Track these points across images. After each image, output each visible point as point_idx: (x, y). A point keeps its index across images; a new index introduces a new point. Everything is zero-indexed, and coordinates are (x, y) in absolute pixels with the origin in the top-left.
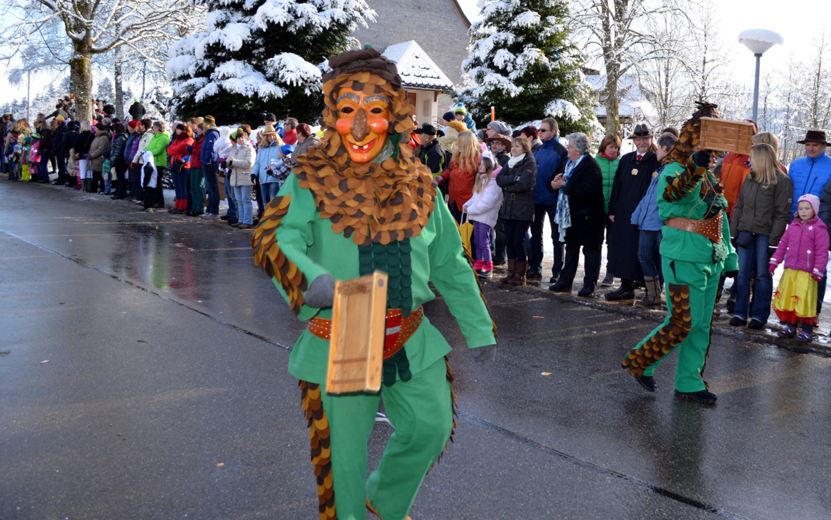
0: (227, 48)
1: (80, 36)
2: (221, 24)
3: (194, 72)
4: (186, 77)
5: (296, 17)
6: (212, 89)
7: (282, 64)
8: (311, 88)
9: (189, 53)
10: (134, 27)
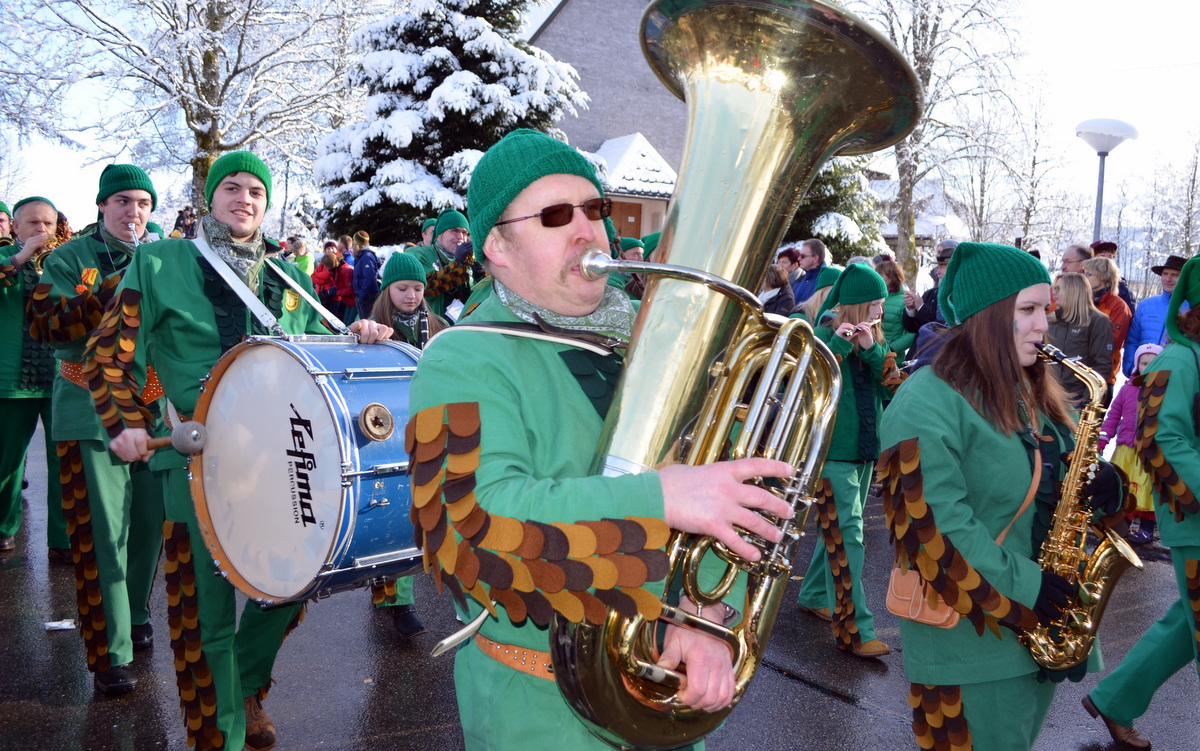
0: (392, 144)
1: (205, 128)
2: (385, 113)
3: (350, 176)
4: (339, 182)
5: (483, 102)
6: (372, 198)
7: (463, 165)
9: (343, 149)
10: (273, 115)
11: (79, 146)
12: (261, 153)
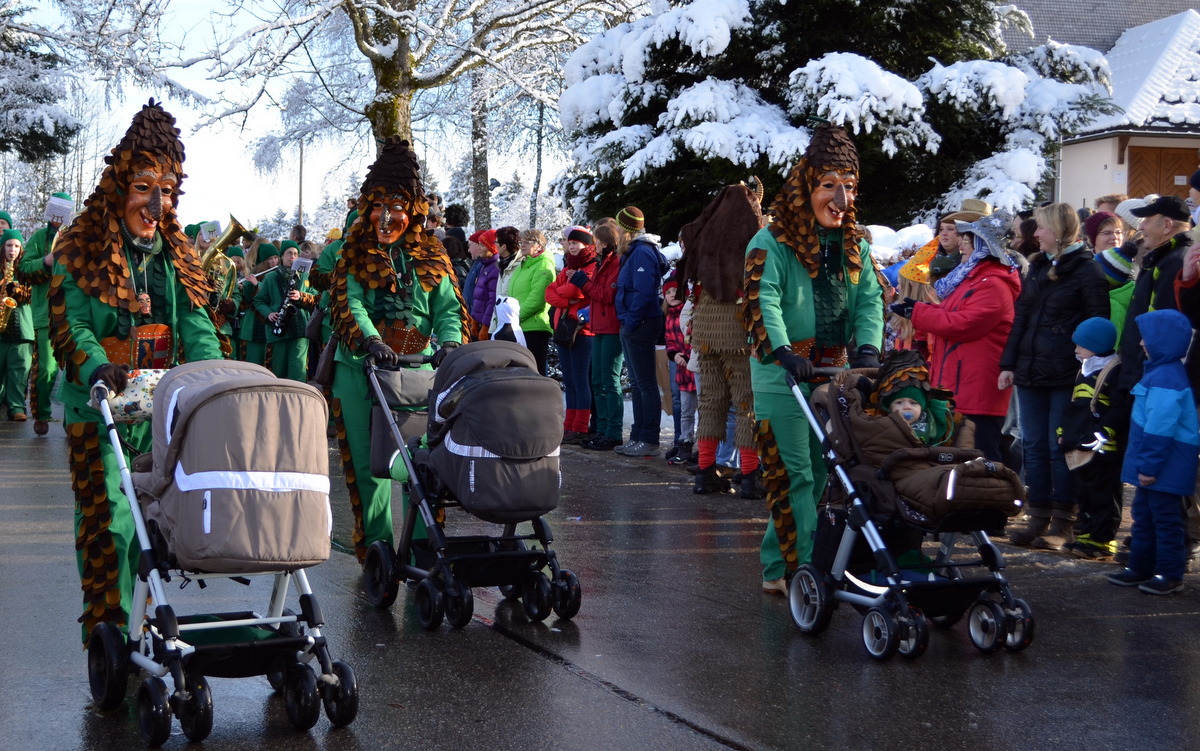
0: (694, 51)
1: (386, 51)
3: (621, 114)
4: (603, 127)
6: (660, 151)
7: (825, 82)
8: (899, 136)
9: (610, 70)
10: (501, 22)
11: (198, 99)
12: (488, 91)
